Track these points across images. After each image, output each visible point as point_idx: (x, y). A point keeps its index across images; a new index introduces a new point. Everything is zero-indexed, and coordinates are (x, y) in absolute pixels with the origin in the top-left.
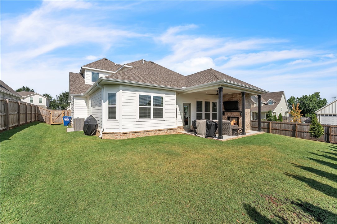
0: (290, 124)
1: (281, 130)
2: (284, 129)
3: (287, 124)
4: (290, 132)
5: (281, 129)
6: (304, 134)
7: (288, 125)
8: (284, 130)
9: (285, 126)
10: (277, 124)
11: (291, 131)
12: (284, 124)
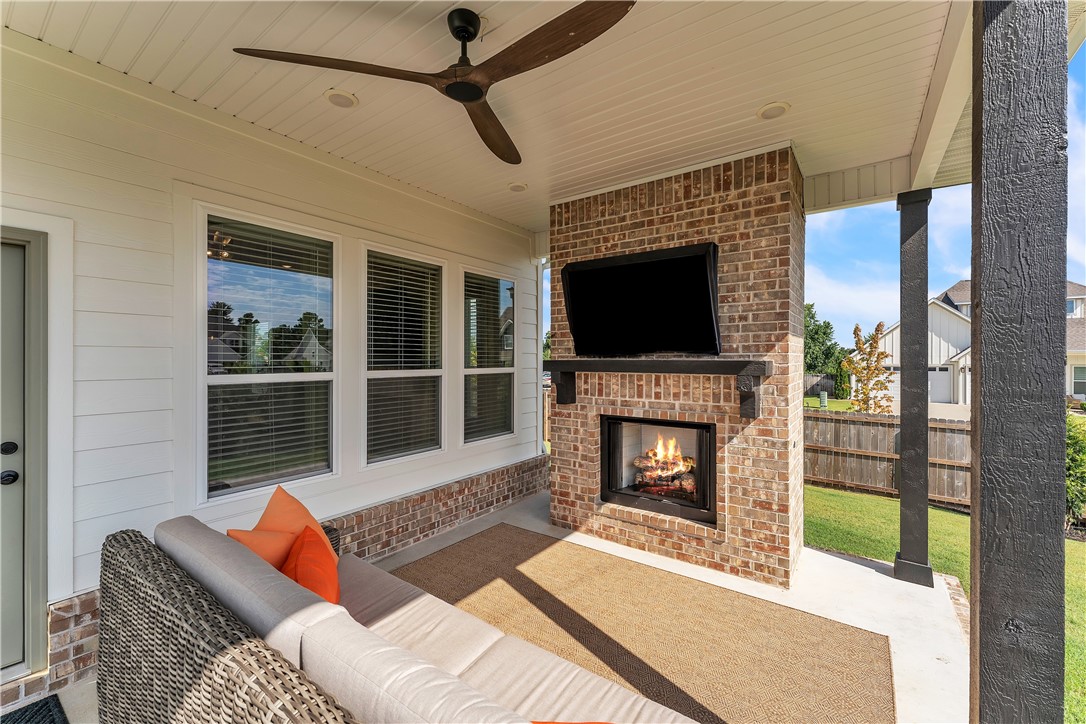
0: (883, 425)
1: (837, 454)
2: (853, 449)
3: (868, 424)
4: (885, 464)
5: (841, 449)
6: (952, 478)
7: (872, 430)
8: (852, 455)
9: (859, 434)
10: (821, 425)
11: (890, 460)
12: (854, 422)
